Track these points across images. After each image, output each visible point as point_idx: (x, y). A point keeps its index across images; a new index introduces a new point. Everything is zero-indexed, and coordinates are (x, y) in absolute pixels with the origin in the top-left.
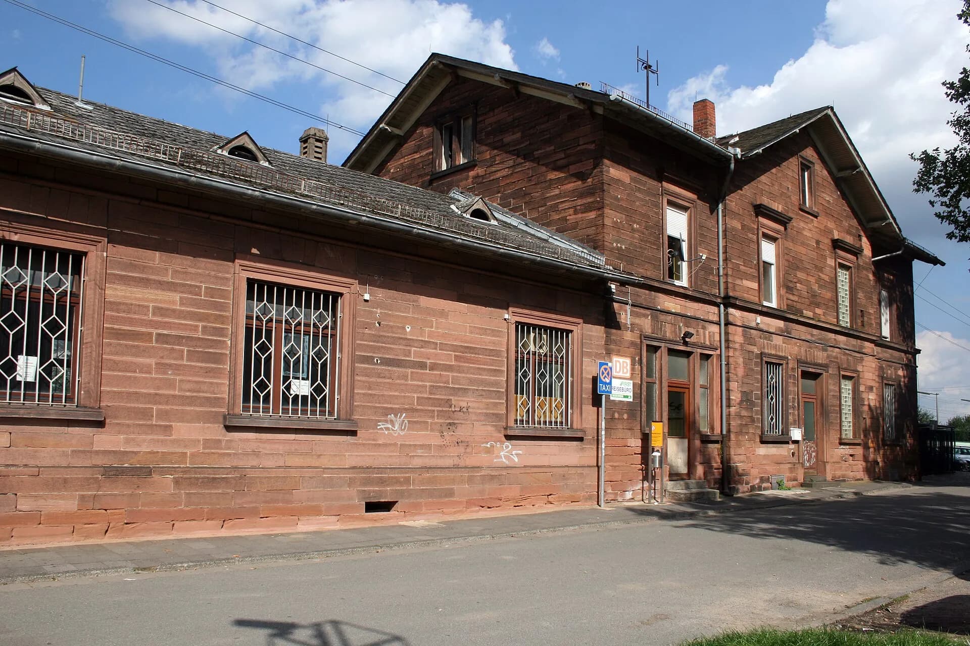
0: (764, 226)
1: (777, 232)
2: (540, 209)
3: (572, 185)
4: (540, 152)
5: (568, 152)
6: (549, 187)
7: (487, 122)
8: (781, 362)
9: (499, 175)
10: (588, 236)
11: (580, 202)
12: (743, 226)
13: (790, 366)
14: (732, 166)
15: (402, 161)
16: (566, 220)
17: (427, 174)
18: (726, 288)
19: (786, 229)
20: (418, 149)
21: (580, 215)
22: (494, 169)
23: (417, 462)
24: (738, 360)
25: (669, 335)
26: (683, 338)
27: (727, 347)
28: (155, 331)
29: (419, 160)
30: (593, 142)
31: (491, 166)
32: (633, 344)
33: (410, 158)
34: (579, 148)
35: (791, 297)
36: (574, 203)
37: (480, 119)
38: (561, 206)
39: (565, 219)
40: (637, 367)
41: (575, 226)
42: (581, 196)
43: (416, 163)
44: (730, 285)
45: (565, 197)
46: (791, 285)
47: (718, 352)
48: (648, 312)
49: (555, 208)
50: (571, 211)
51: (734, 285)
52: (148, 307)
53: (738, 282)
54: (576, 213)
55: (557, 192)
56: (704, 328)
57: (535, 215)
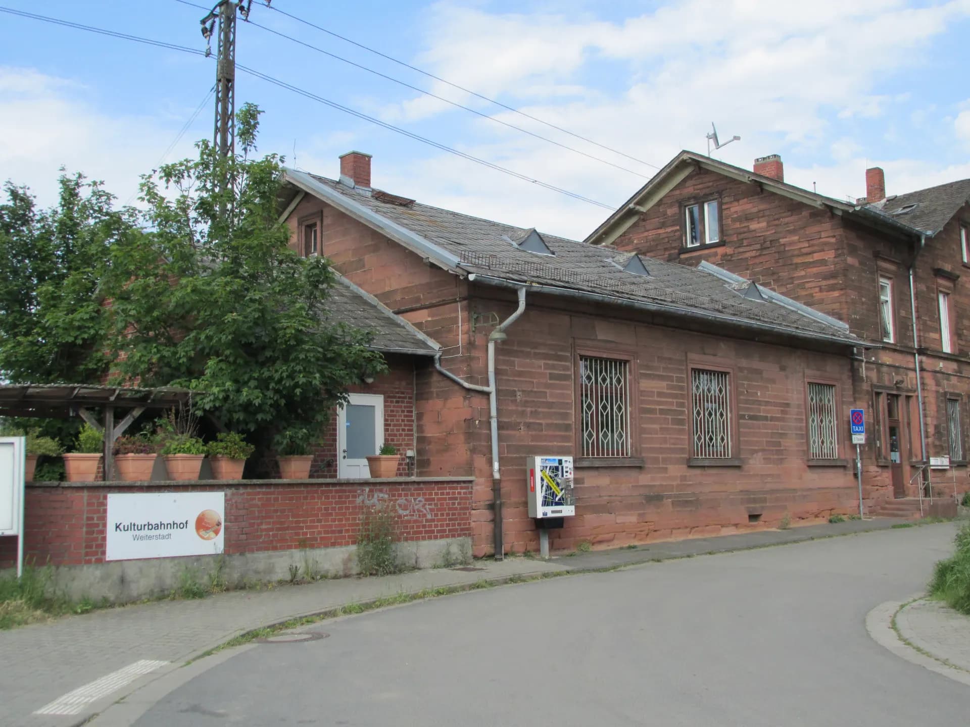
0: (940, 285)
1: (948, 288)
2: (788, 286)
3: (817, 268)
4: (785, 240)
5: (811, 242)
6: (796, 269)
7: (733, 210)
8: (957, 398)
9: (748, 255)
10: (833, 310)
11: (824, 283)
12: (928, 287)
13: (964, 401)
14: (923, 241)
15: (646, 234)
16: (813, 297)
17: (674, 248)
18: (919, 341)
19: (955, 286)
20: (663, 225)
21: (825, 293)
22: (741, 250)
23: (769, 487)
24: (931, 399)
25: (887, 383)
26: (896, 384)
27: (923, 389)
28: (658, 407)
29: (665, 235)
30: (834, 236)
31: (739, 247)
32: (868, 392)
33: (654, 232)
34: (821, 240)
35: (960, 342)
36: (820, 284)
37: (724, 207)
38: (807, 285)
39: (811, 295)
40: (871, 409)
41: (821, 302)
42: (825, 278)
43: (661, 237)
44: (922, 338)
45: (810, 278)
46: (960, 332)
47: (916, 394)
48: (874, 366)
49: (802, 286)
50: (817, 289)
51: (925, 338)
52: (654, 392)
53: (927, 335)
54: (821, 291)
55: (803, 273)
56: (907, 375)
57: (784, 290)
